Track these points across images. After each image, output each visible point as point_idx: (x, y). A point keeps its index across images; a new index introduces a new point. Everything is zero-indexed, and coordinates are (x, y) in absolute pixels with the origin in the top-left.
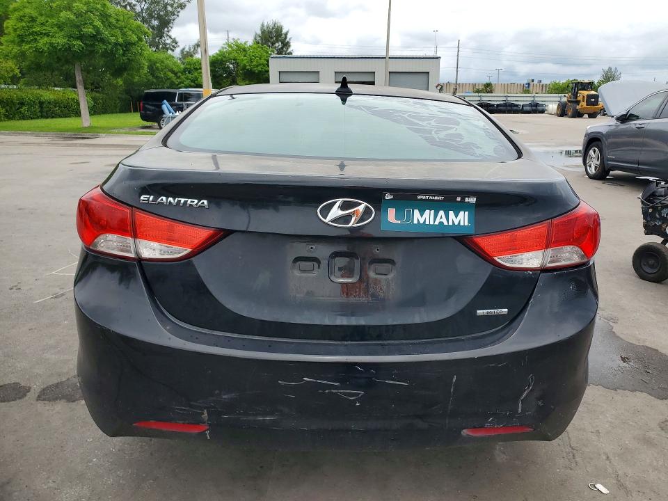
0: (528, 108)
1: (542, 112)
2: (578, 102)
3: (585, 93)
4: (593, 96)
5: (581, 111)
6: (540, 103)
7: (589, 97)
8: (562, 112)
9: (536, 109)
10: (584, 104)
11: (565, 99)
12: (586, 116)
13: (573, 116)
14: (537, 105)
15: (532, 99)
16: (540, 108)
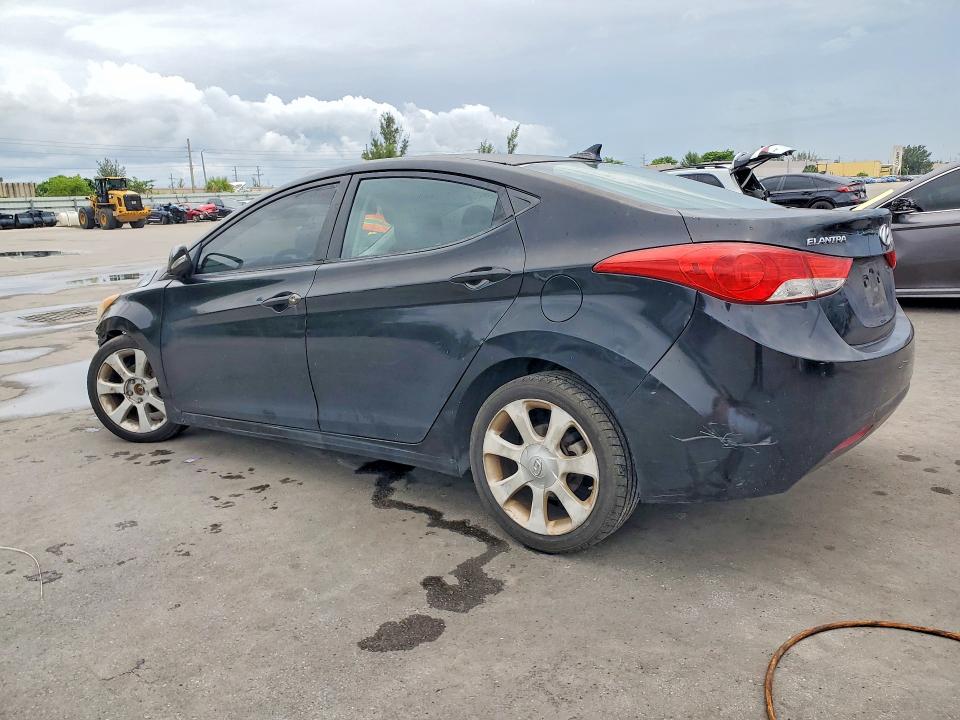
0: (27, 220)
1: (52, 224)
2: (113, 207)
3: (121, 194)
4: (132, 198)
5: (120, 219)
6: (45, 210)
7: (128, 199)
8: (90, 221)
9: (39, 220)
10: (124, 208)
11: (88, 204)
12: (129, 225)
13: (111, 227)
14: (40, 214)
15: (28, 205)
16: (46, 219)
